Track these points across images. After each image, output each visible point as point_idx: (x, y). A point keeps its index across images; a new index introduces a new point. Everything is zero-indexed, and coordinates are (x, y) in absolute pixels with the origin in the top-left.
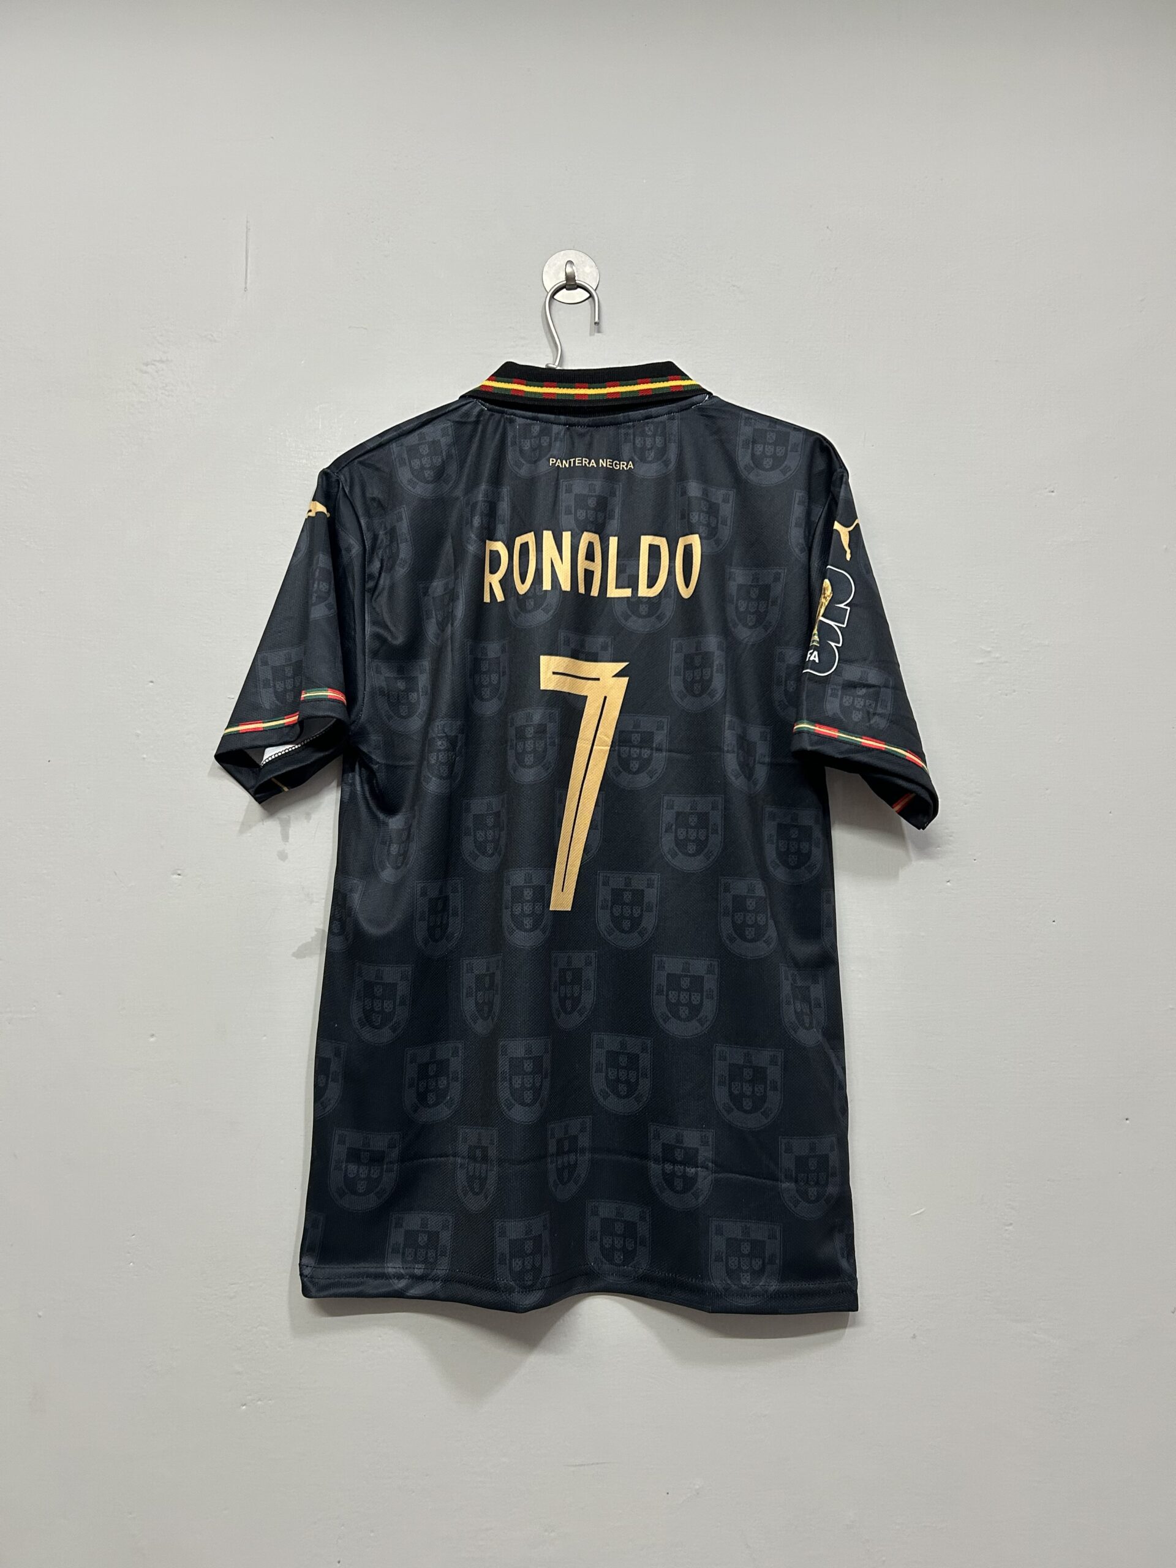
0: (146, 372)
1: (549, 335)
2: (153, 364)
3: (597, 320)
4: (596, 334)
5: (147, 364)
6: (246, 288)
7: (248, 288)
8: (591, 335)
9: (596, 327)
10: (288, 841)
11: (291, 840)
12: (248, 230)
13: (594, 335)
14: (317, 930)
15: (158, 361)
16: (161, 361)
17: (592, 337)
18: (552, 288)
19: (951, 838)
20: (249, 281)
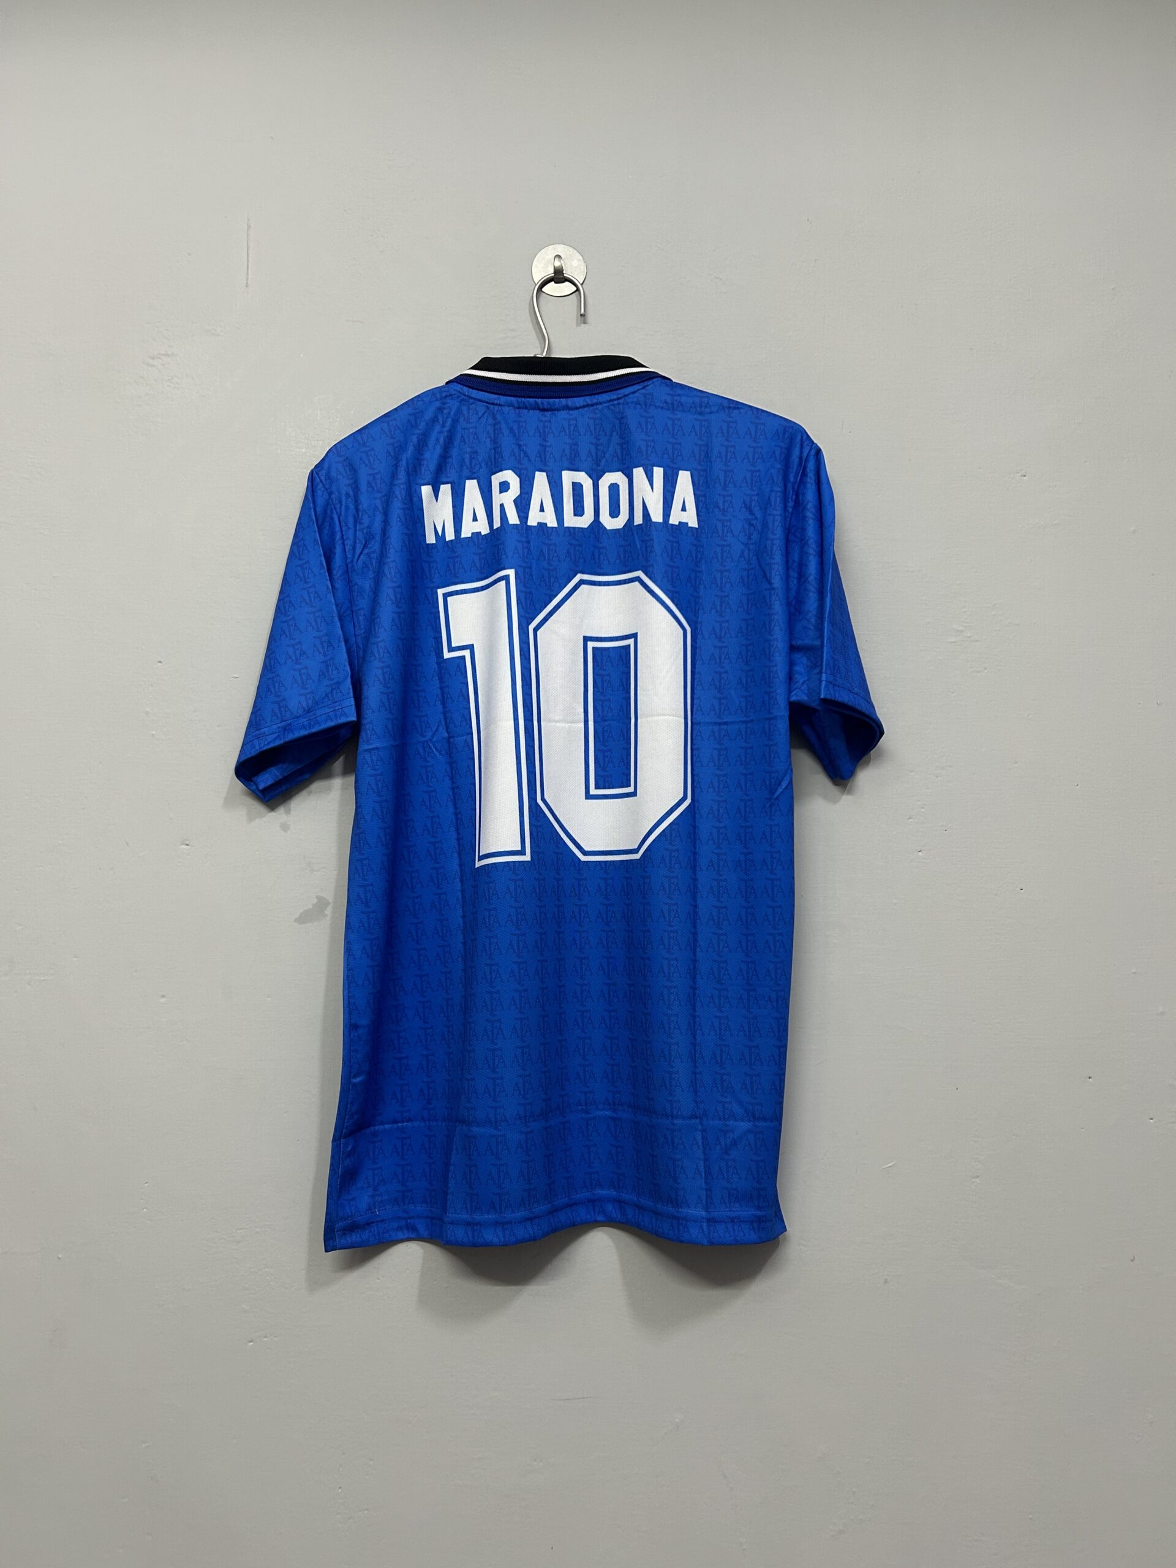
0: (153, 366)
1: (537, 328)
2: (160, 358)
3: (582, 311)
4: (583, 325)
5: (153, 359)
6: (247, 284)
8: (578, 325)
9: (582, 318)
10: (290, 813)
14: (318, 897)
15: (163, 355)
16: (167, 355)
17: (579, 328)
18: (540, 281)
19: (923, 810)
20: (250, 277)
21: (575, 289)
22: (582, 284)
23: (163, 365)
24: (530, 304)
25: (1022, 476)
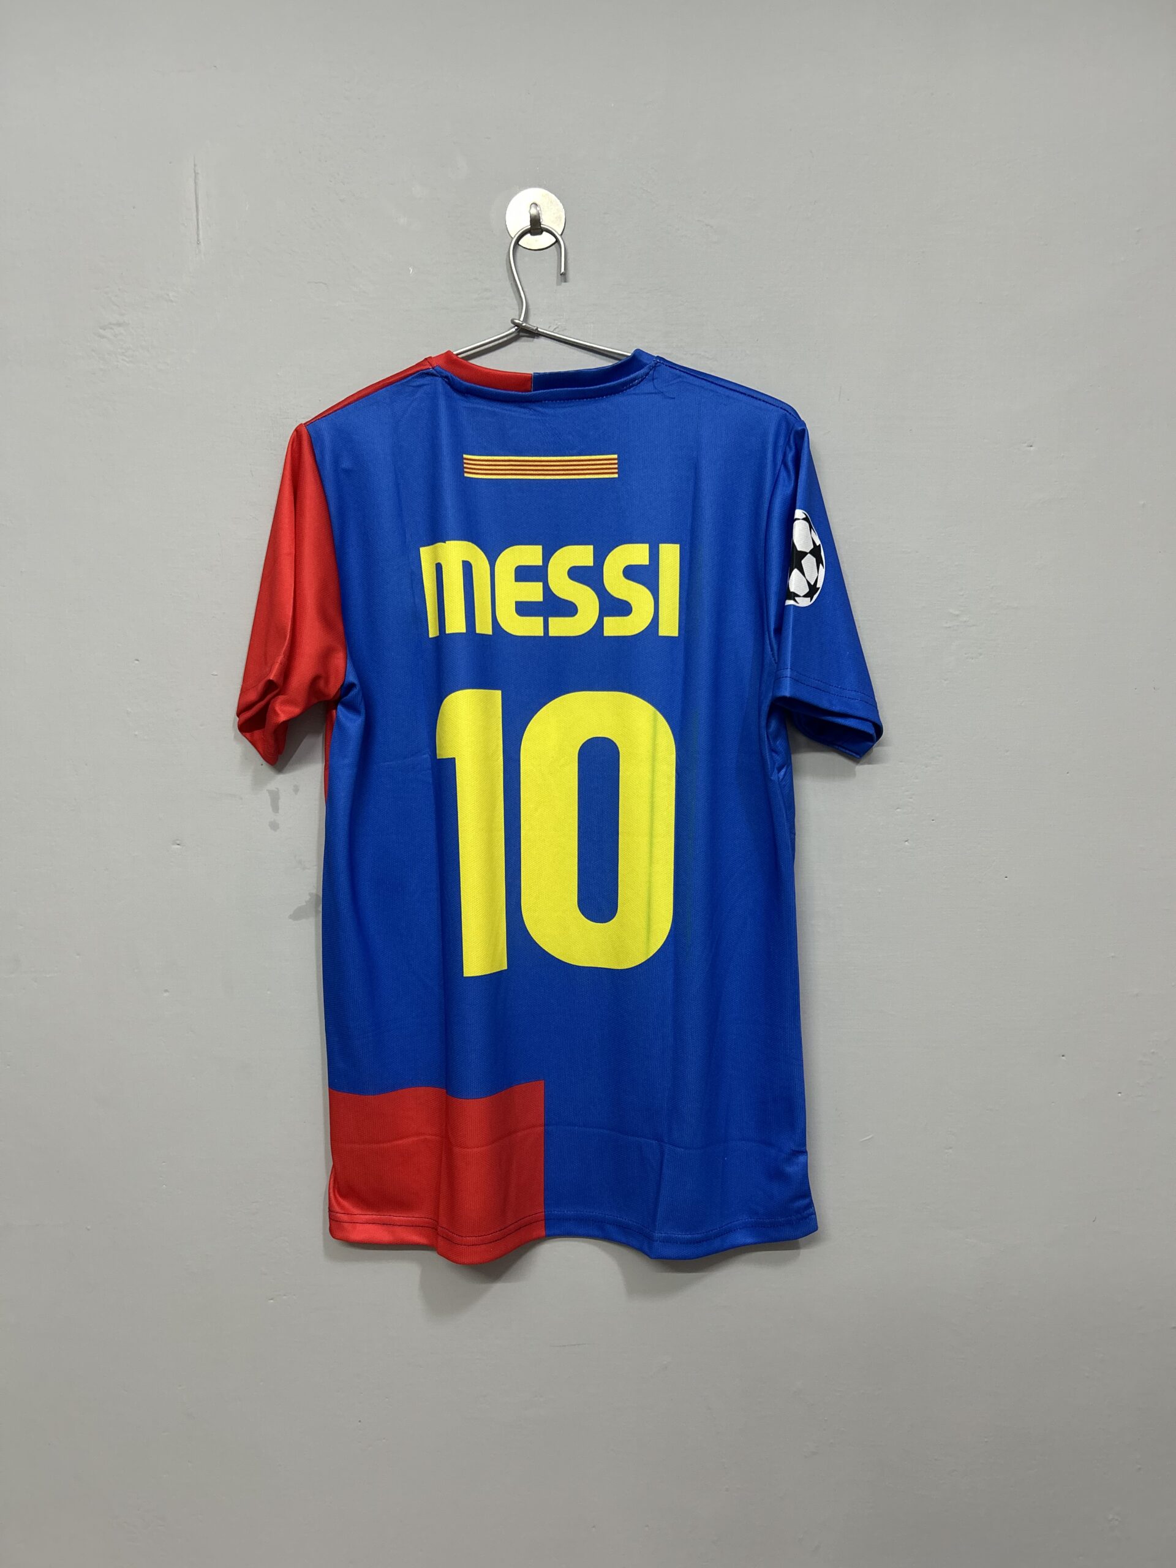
0: (103, 337)
1: (515, 286)
2: (111, 328)
3: (563, 270)
4: (563, 284)
5: (105, 330)
6: (198, 240)
7: (201, 241)
8: (558, 284)
10: (278, 812)
11: (280, 811)
12: (196, 174)
13: (560, 285)
14: (310, 894)
16: (119, 325)
17: (558, 287)
19: (911, 800)
20: (201, 232)
21: (554, 240)
22: (561, 235)
23: (115, 336)
24: (507, 259)
25: (1028, 446)
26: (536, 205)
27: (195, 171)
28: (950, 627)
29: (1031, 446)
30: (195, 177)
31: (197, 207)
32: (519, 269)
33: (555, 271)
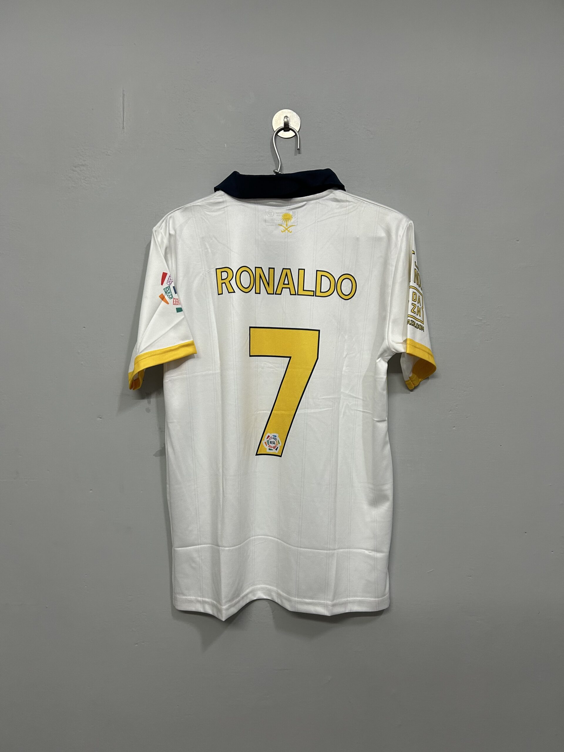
0: (76, 171)
2: (79, 167)
3: (299, 147)
4: (298, 155)
5: (75, 167)
6: (123, 127)
7: (125, 127)
8: (295, 155)
9: (298, 151)
10: (150, 404)
12: (124, 95)
13: (297, 155)
15: (81, 165)
16: (83, 165)
18: (277, 130)
19: (456, 407)
20: (125, 123)
21: (294, 134)
22: (298, 132)
23: (81, 171)
24: (271, 143)
25: (517, 241)
26: (286, 117)
27: (123, 94)
28: (477, 325)
29: (518, 241)
30: (123, 96)
31: (123, 111)
32: (277, 147)
33: (294, 148)
